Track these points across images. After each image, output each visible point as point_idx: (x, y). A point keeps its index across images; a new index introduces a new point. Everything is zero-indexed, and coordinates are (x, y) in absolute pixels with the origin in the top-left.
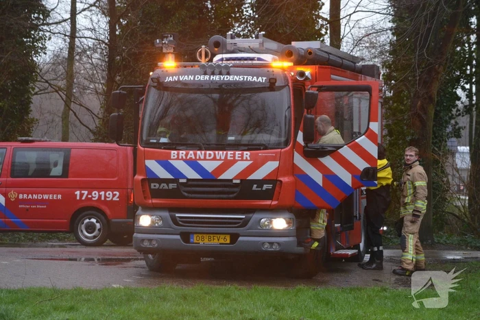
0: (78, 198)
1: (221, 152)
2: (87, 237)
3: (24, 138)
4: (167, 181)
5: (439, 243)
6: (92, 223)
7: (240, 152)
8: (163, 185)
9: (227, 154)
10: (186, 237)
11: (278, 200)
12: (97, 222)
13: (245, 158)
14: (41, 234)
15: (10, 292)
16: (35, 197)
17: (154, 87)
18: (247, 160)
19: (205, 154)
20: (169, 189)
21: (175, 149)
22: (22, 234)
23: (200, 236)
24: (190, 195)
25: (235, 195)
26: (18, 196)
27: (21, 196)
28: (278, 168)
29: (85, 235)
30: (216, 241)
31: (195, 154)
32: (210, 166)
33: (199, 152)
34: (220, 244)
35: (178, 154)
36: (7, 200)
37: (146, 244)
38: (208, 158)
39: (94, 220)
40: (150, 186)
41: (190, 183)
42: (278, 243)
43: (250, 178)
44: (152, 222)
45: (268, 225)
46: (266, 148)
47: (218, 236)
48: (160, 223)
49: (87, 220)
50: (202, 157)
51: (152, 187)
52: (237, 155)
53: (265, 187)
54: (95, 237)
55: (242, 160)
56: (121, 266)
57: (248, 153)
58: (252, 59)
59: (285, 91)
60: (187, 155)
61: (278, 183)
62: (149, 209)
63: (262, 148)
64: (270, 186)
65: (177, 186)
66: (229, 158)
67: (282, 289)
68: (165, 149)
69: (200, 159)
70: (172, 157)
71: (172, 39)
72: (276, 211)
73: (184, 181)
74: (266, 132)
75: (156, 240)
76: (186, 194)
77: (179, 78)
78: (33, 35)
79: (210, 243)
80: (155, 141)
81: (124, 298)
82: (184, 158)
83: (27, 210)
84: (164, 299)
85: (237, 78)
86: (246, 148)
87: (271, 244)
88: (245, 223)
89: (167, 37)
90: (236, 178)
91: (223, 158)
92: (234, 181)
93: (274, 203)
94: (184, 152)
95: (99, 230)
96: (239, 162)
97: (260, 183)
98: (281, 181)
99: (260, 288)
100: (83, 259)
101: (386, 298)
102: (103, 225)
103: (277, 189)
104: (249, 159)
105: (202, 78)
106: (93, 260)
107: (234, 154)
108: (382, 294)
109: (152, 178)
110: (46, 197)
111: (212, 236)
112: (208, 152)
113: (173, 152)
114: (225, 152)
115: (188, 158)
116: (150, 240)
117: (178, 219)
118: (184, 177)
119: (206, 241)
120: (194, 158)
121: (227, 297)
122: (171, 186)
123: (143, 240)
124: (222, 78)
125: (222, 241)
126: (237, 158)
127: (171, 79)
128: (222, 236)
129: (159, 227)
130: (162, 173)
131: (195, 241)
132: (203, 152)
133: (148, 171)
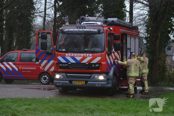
0: (41, 69)
1: (82, 54)
2: (43, 82)
3: (24, 49)
4: (65, 63)
5: (160, 85)
6: (46, 77)
7: (88, 54)
8: (63, 65)
9: (84, 55)
10: (71, 82)
11: (101, 70)
12: (47, 77)
13: (90, 56)
14: (31, 81)
15: (11, 99)
16: (27, 68)
17: (61, 33)
18: (90, 57)
19: (77, 55)
20: (65, 66)
21: (67, 53)
22: (26, 80)
23: (75, 81)
24: (72, 68)
25: (87, 68)
26: (22, 68)
27: (23, 68)
28: (101, 59)
29: (43, 81)
30: (80, 83)
31: (74, 55)
32: (79, 59)
33: (75, 54)
34: (82, 84)
35: (68, 55)
36: (18, 69)
37: (58, 84)
38: (78, 56)
39: (46, 76)
40: (59, 65)
41: (72, 64)
42: (101, 84)
43: (91, 62)
44: (60, 77)
45: (98, 78)
46: (97, 53)
47: (81, 81)
48: (62, 77)
49: (44, 76)
50: (76, 56)
51: (60, 65)
52: (87, 55)
53: (97, 65)
54: (46, 82)
55: (89, 57)
56: (51, 91)
57: (91, 54)
58: (94, 24)
59: (103, 34)
60: (71, 55)
61: (101, 64)
62: (59, 73)
63: (96, 53)
64: (98, 65)
65: (68, 65)
66: (85, 56)
67: (101, 99)
68: (64, 53)
69: (75, 56)
70: (66, 56)
71: (68, 17)
72: (100, 73)
73: (70, 63)
74: (98, 48)
75: (61, 83)
76: (71, 68)
77: (69, 30)
78: (32, 16)
79: (78, 84)
80: (61, 50)
81: (48, 101)
82: (70, 56)
83: (25, 72)
84: (61, 102)
85: (88, 30)
86: (90, 53)
87: (98, 84)
88: (90, 77)
89: (66, 16)
90: (87, 63)
91: (83, 56)
92: (86, 64)
93: (100, 71)
94: (70, 54)
95: (48, 79)
96: (88, 57)
97: (95, 64)
98: (102, 64)
99: (94, 99)
100: (42, 89)
101: (135, 102)
102: (49, 78)
103: (100, 66)
104: (91, 56)
105: (76, 30)
106: (46, 89)
107: (86, 55)
108: (134, 101)
109: (60, 62)
110: (31, 68)
111: (79, 81)
112: (78, 54)
113: (66, 54)
114: (83, 54)
115: (71, 56)
116: (59, 83)
117: (68, 76)
118: (70, 62)
119: (77, 83)
120: (73, 56)
121: (82, 101)
122: (66, 65)
123: (57, 83)
124: (83, 30)
125: (82, 83)
126: (87, 56)
127: (66, 30)
128: (83, 82)
129: (62, 78)
130: (63, 61)
131: (74, 83)
132: (76, 54)
133: (58, 60)
